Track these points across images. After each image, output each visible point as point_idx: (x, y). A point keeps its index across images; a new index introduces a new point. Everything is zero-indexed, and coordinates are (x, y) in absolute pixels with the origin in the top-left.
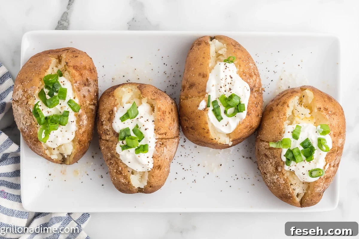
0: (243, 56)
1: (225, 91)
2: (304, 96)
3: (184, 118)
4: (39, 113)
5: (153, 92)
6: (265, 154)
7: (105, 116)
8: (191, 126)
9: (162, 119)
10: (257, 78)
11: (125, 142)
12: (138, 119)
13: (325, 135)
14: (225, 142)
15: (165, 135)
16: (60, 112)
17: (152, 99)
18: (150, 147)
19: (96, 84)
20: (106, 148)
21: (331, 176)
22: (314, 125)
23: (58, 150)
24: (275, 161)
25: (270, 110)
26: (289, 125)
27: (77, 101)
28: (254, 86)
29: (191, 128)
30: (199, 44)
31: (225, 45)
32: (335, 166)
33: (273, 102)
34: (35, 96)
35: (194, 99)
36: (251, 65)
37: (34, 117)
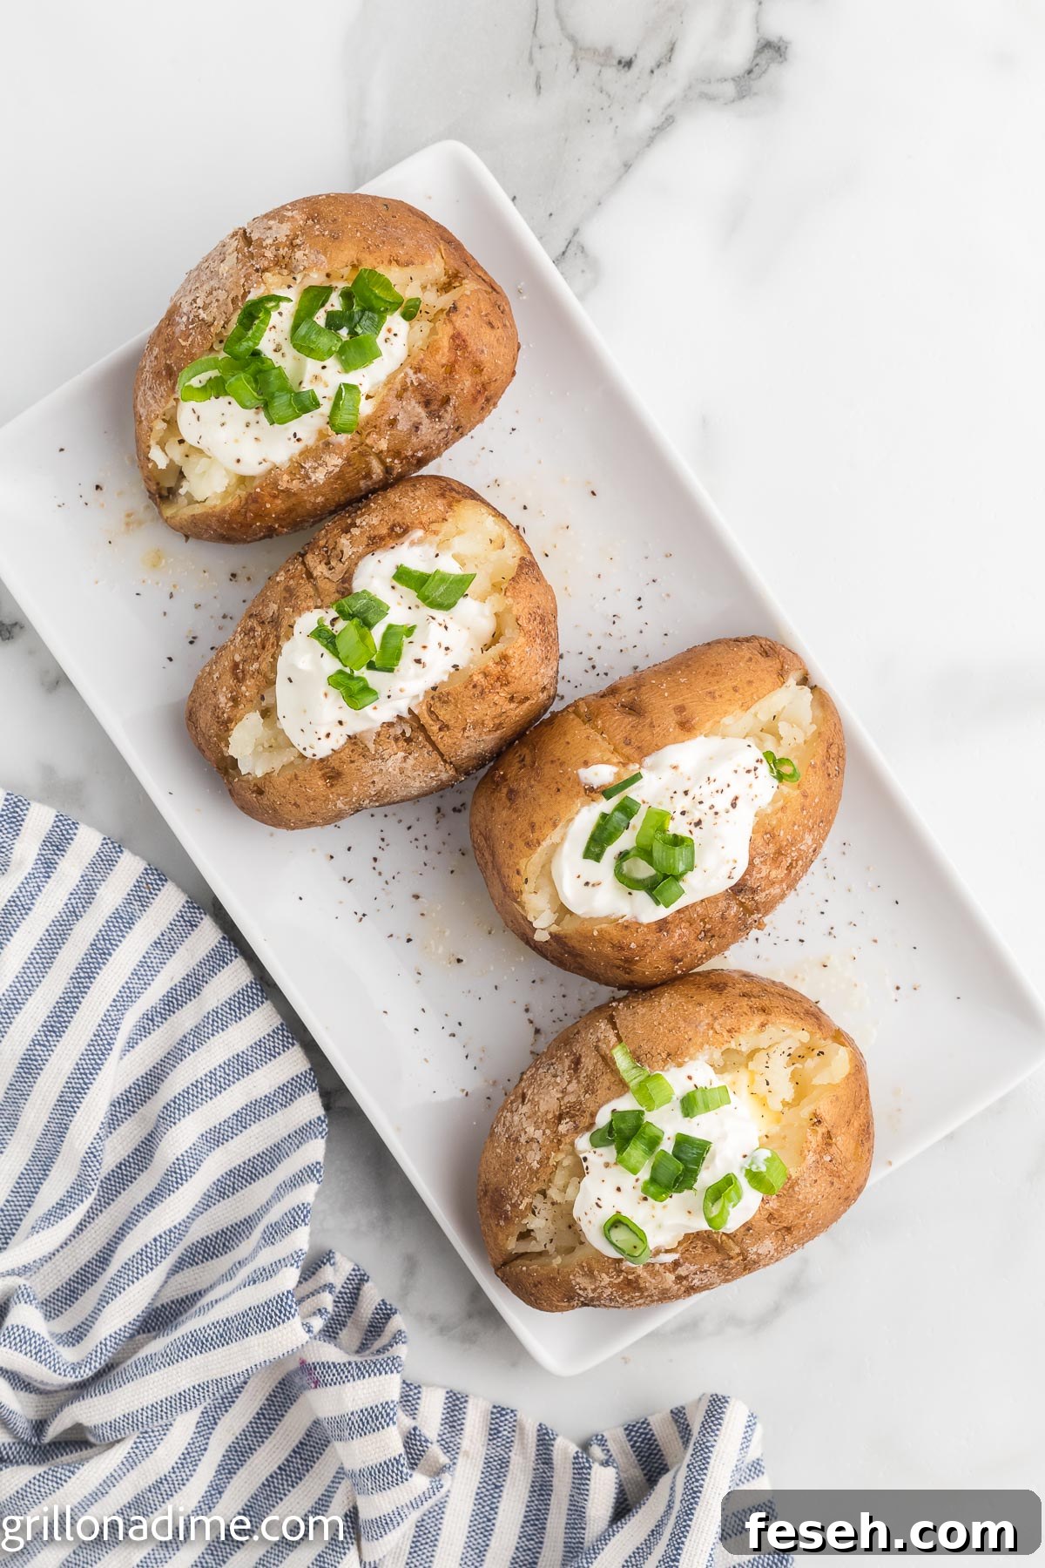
0: (817, 800)
1: (683, 813)
2: (823, 1053)
3: (526, 751)
4: (256, 322)
5: (540, 612)
6: (580, 1056)
7: (375, 521)
8: (514, 786)
9: (479, 689)
10: (782, 881)
11: (341, 625)
12: (433, 618)
13: (755, 1188)
14: (535, 919)
15: (440, 729)
16: (300, 383)
17: (517, 620)
18: (375, 708)
19: (450, 437)
20: (285, 589)
21: (647, 1289)
22: (760, 1138)
23: (187, 456)
24: (579, 1096)
25: (717, 985)
26: (711, 1066)
27: (366, 408)
28: (754, 891)
29: (511, 791)
30: (766, 654)
31: (814, 727)
32: (684, 1282)
33: (744, 979)
34: (299, 277)
35: (600, 740)
36: (808, 839)
37: (235, 318)
